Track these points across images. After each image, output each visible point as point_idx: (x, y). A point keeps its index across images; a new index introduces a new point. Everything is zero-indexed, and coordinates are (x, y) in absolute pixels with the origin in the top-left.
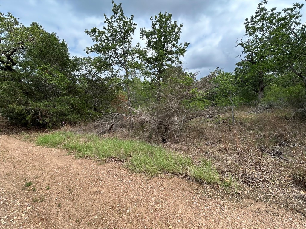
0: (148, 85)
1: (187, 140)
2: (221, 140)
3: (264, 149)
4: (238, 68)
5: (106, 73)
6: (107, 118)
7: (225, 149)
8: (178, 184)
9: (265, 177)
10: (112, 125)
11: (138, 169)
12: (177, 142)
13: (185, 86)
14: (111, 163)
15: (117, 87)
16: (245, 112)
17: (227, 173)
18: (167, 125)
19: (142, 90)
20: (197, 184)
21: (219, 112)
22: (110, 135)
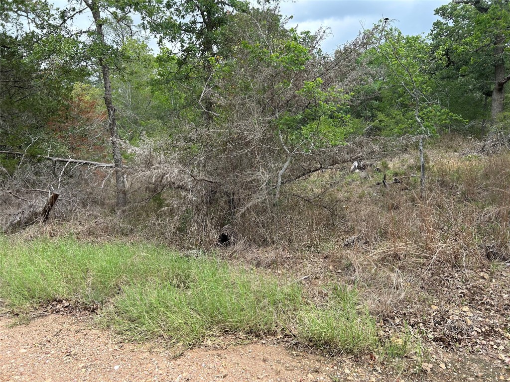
0: (172, 67)
1: (292, 235)
2: (386, 233)
3: (494, 250)
4: (441, 24)
5: (23, 20)
6: (37, 174)
7: (396, 257)
8: (264, 361)
9: (492, 322)
10: (55, 197)
11: (143, 329)
12: (264, 243)
13: (287, 74)
14: (52, 316)
15: (66, 71)
16: (455, 151)
17: (397, 321)
18: (233, 194)
19: (154, 83)
20: (317, 357)
21: (385, 153)
22: (48, 228)
